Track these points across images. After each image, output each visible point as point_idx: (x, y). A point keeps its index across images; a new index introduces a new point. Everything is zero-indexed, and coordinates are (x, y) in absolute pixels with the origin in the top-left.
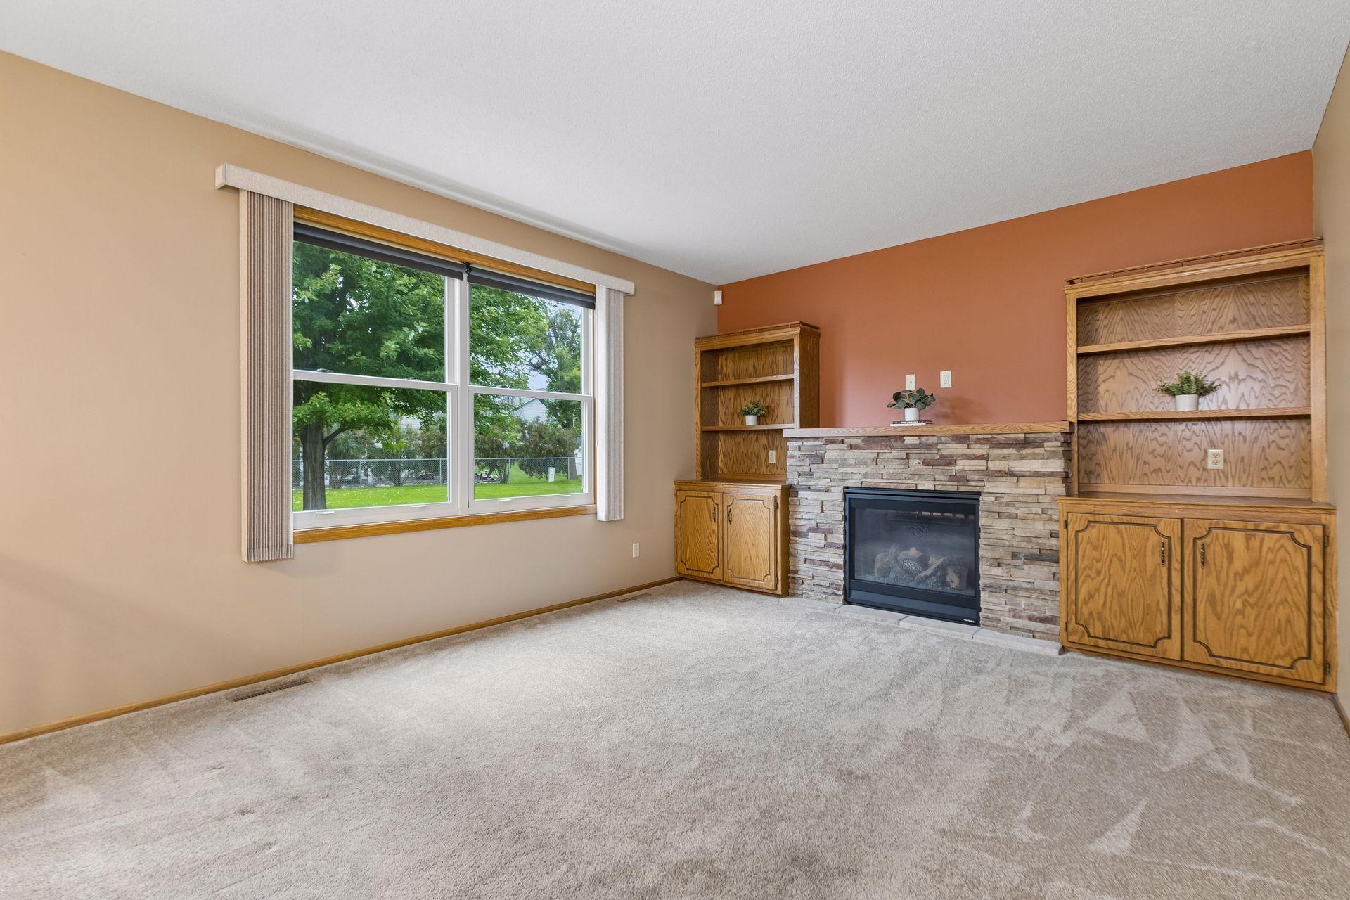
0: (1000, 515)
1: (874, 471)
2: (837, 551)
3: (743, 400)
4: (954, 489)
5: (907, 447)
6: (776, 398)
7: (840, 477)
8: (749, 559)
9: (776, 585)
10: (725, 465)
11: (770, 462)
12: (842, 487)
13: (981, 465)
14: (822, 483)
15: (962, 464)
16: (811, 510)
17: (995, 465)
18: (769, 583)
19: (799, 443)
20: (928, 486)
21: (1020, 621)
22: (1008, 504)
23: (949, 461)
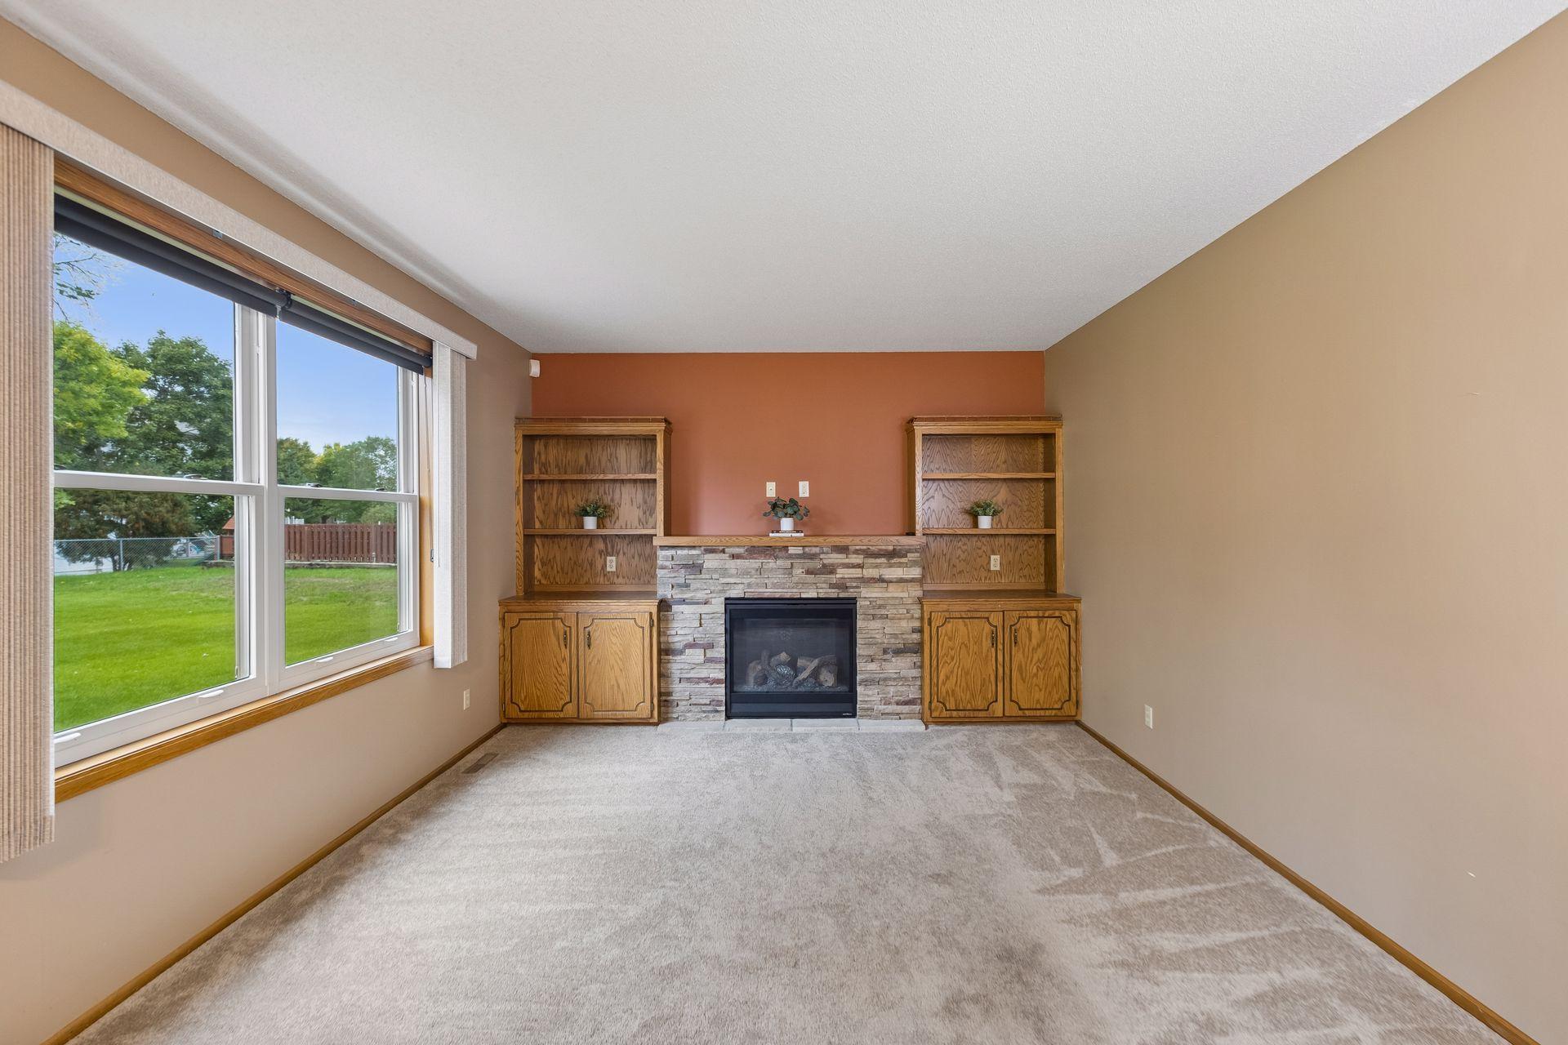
0: (874, 617)
1: (758, 581)
2: (718, 666)
3: (570, 497)
4: (835, 596)
5: (791, 557)
6: (617, 496)
7: (720, 588)
8: (616, 688)
9: (652, 711)
10: (544, 575)
11: (608, 569)
12: (723, 599)
13: (857, 573)
14: (700, 595)
15: (842, 573)
16: (687, 625)
17: (870, 573)
18: (644, 711)
19: (672, 552)
20: (812, 594)
21: (890, 707)
22: (880, 607)
23: (830, 570)
